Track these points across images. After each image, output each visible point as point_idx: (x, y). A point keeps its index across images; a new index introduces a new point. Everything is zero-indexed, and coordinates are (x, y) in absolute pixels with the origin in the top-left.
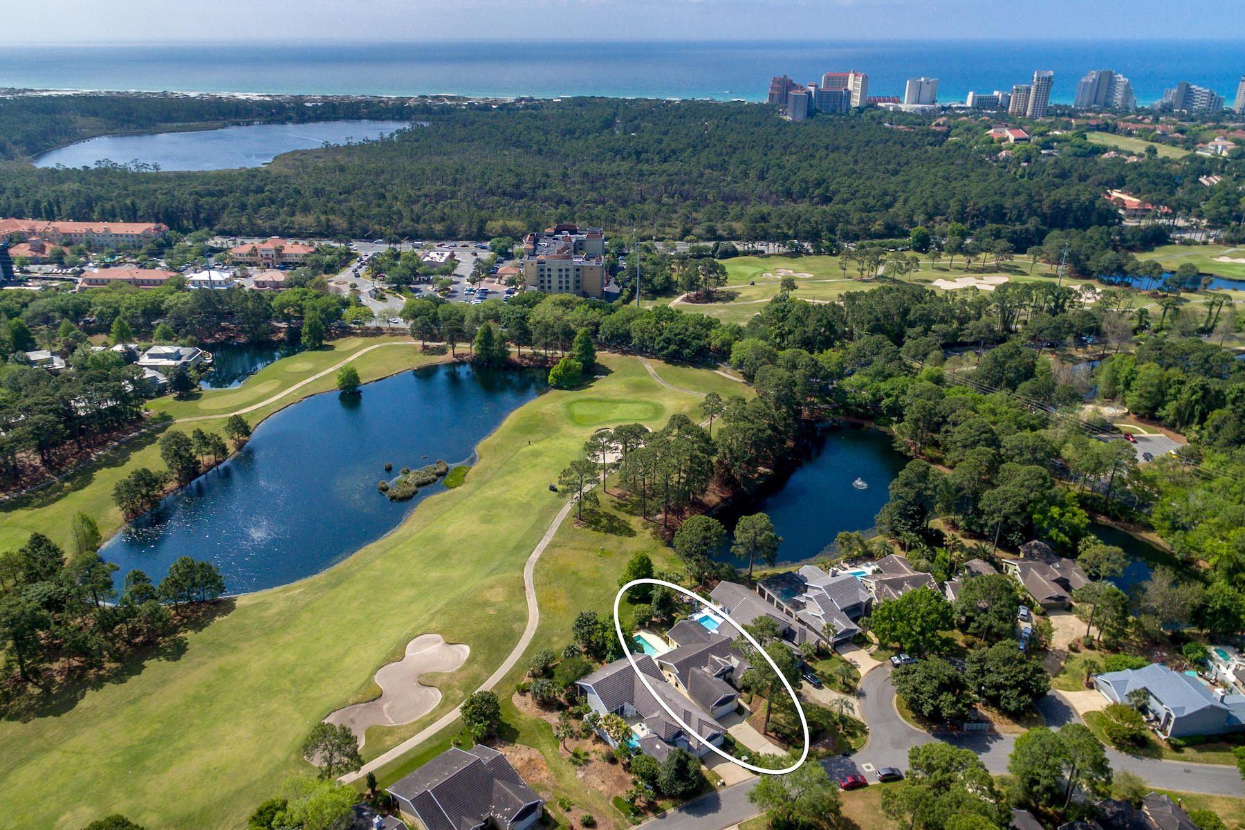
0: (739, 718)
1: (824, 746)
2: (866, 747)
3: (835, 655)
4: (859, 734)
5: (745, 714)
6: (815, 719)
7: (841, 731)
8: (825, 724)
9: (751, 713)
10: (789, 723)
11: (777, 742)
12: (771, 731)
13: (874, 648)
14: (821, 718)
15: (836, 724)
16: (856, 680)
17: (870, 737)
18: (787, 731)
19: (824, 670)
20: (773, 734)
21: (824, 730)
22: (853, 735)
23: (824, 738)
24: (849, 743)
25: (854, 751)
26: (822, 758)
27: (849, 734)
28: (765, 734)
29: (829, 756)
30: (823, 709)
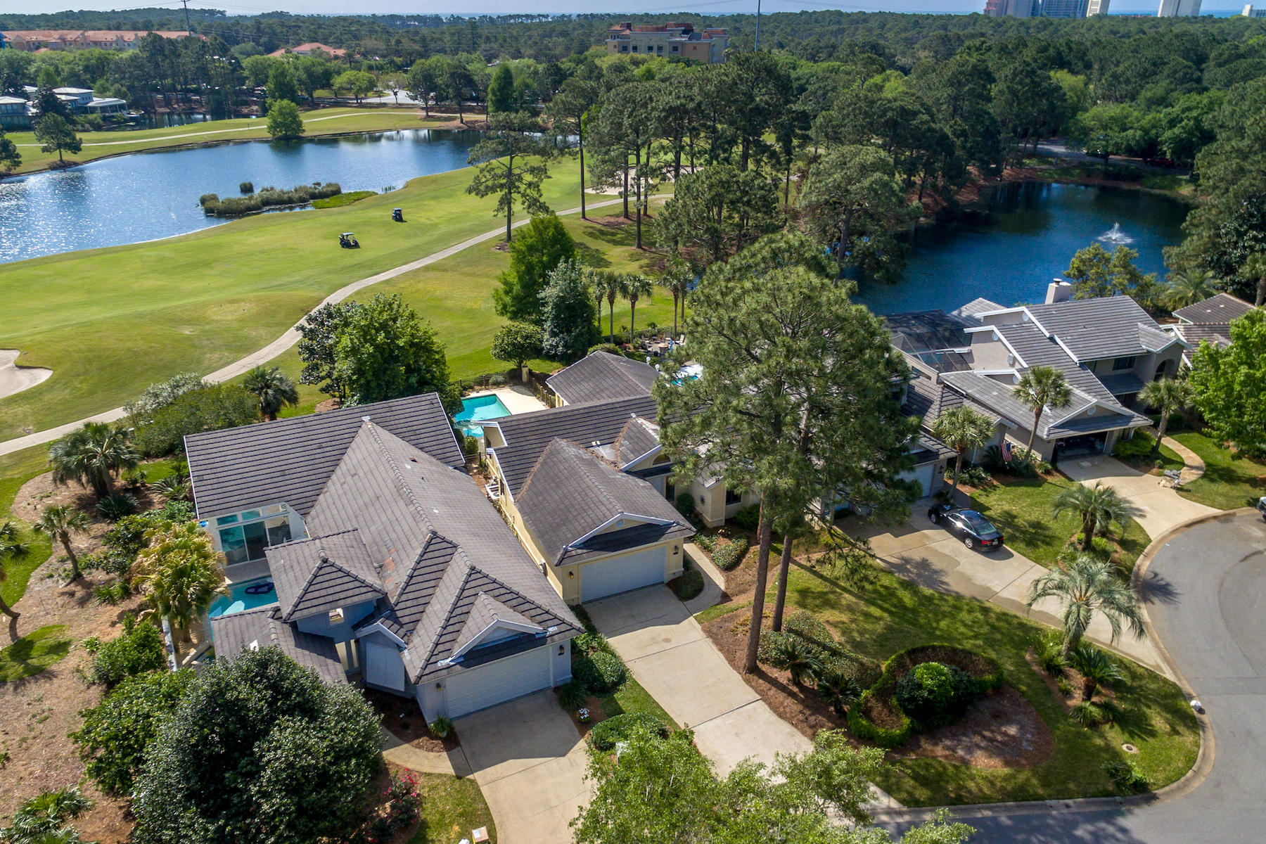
0: (673, 603)
1: (995, 749)
2: (1197, 783)
3: (1056, 479)
4: (1158, 721)
5: (703, 598)
6: (968, 645)
7: (1077, 700)
8: (1009, 667)
9: (726, 597)
10: (857, 646)
11: (791, 705)
12: (778, 664)
13: (1188, 476)
14: (990, 642)
15: (1054, 669)
16: (1132, 546)
17: (1210, 744)
18: (842, 668)
19: (1015, 509)
20: (784, 676)
21: (1001, 687)
22: (1135, 726)
23: (1001, 717)
24: (1116, 755)
25: (1142, 792)
26: (985, 800)
27: (1113, 715)
28: (753, 670)
29: (1021, 795)
30: (1003, 616)
